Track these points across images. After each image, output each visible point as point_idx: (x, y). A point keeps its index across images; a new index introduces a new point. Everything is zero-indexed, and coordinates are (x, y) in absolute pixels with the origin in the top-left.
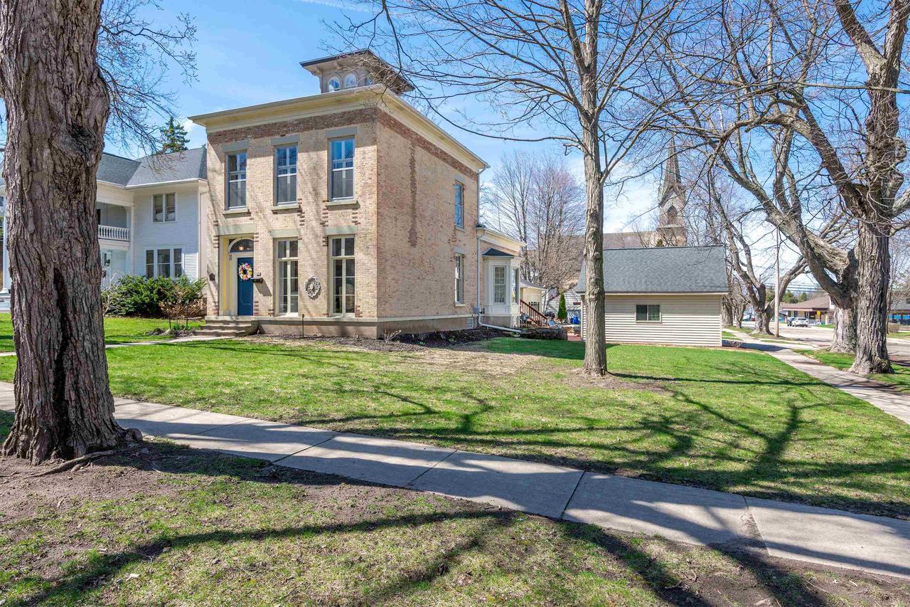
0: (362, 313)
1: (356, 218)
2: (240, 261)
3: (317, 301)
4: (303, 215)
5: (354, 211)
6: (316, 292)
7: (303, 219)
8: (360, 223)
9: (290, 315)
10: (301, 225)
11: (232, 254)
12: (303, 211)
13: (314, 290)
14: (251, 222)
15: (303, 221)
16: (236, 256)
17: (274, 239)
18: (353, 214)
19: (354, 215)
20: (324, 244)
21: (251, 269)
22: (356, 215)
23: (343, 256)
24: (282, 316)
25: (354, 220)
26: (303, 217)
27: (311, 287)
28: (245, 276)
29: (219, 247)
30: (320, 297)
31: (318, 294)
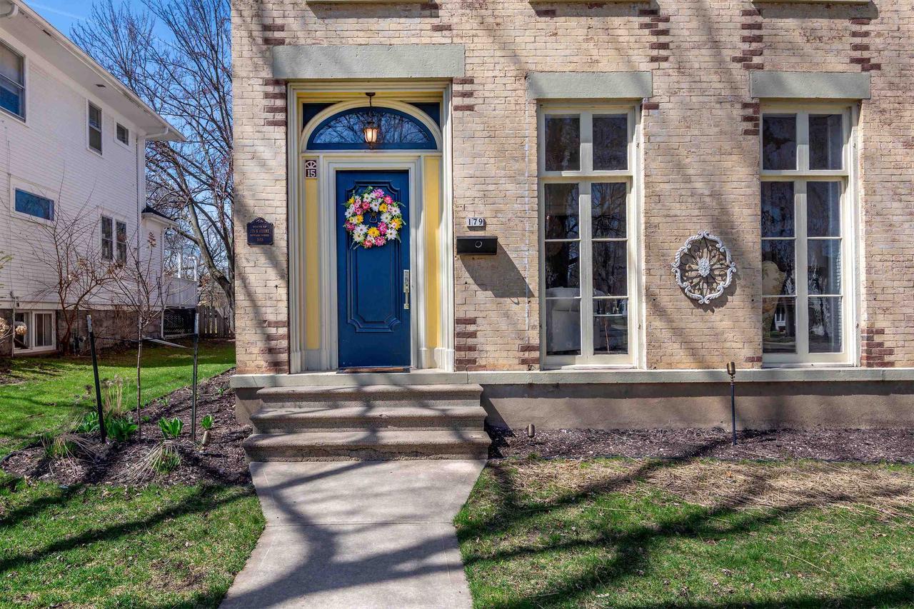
0: (891, 352)
1: (866, 48)
2: (349, 183)
3: (719, 319)
4: (662, 26)
5: (856, 28)
6: (721, 285)
7: (663, 39)
8: (878, 67)
9: (588, 364)
10: (654, 59)
11: (312, 154)
12: (663, 13)
13: (710, 280)
14: (438, 38)
15: (664, 46)
16: (330, 163)
17: (541, 103)
18: (854, 34)
19: (858, 40)
20: (749, 126)
21: (396, 211)
22: (865, 41)
23: (803, 167)
24: (565, 369)
25: (857, 54)
26: (665, 32)
27: (703, 265)
28: (374, 232)
29: (286, 124)
30: (735, 300)
31: (730, 291)
